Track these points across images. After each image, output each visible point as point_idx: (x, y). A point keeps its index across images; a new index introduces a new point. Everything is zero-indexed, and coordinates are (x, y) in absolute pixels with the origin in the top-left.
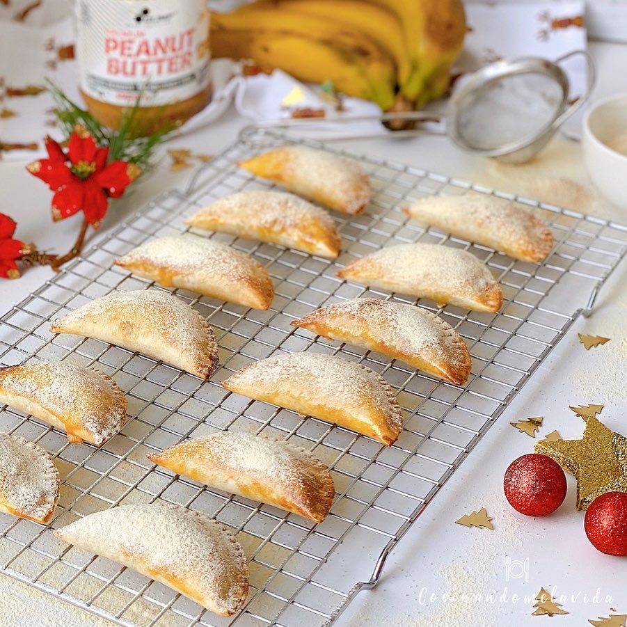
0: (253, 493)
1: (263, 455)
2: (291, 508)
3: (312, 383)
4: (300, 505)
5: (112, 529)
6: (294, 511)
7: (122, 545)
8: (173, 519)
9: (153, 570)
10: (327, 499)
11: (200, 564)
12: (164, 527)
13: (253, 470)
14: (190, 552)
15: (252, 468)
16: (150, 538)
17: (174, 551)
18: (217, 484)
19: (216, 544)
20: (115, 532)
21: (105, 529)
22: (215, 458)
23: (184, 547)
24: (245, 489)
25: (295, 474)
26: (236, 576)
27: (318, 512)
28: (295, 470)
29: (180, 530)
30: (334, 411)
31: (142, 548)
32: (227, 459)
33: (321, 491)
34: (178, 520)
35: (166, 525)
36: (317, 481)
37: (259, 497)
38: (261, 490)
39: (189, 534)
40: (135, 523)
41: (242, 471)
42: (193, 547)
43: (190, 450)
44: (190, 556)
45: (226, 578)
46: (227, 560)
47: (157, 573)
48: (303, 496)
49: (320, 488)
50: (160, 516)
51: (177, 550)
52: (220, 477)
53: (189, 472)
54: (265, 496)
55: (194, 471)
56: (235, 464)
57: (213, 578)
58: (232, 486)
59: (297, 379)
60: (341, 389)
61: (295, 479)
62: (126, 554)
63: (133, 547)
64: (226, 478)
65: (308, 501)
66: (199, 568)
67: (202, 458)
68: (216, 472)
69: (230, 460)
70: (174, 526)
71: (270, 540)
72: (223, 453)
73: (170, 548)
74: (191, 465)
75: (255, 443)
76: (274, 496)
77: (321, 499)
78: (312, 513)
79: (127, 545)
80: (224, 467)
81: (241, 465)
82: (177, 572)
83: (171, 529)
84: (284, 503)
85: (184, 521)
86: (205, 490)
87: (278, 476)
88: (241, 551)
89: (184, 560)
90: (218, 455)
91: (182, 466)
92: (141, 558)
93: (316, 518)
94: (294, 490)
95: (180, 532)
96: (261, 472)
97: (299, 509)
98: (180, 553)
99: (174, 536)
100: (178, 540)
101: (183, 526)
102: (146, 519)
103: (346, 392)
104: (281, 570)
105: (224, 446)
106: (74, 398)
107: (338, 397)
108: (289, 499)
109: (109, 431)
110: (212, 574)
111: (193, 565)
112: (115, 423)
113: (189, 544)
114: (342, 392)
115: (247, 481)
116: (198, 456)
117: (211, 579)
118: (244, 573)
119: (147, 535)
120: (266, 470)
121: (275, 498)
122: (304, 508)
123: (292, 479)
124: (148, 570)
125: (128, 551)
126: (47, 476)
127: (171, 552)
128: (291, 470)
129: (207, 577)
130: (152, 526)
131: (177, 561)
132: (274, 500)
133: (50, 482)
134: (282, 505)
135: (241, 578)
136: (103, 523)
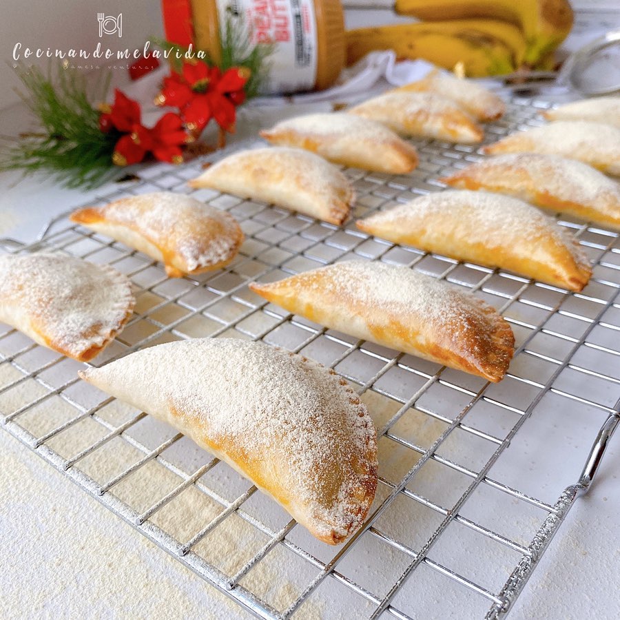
0: (390, 336)
1: (406, 283)
2: (447, 358)
3: (470, 215)
4: (465, 355)
5: (161, 369)
6: (452, 363)
7: (169, 396)
8: (258, 359)
9: (213, 442)
10: (504, 348)
11: (290, 436)
12: (239, 369)
13: (391, 303)
14: (275, 414)
15: (389, 300)
16: (213, 386)
17: (248, 409)
18: (340, 325)
19: (324, 402)
20: (162, 375)
21: (149, 369)
22: (338, 288)
23: (265, 403)
24: (378, 330)
25: (455, 309)
26: (353, 463)
27: (493, 365)
28: (454, 304)
29: (265, 375)
30: (498, 250)
31: (198, 402)
32: (355, 289)
33: (493, 337)
34: (264, 360)
35: (244, 367)
36: (486, 323)
37: (397, 343)
38: (402, 332)
39: (279, 383)
40: (196, 361)
41: (375, 305)
42: (281, 404)
43: (306, 279)
44: (273, 421)
45: (335, 466)
46: (340, 432)
47: (219, 447)
48: (468, 340)
49: (492, 333)
50: (237, 353)
51: (254, 407)
52: (343, 313)
53: (303, 308)
54: (407, 340)
55: (309, 307)
56: (365, 295)
57: (310, 464)
58: (360, 326)
59: (450, 212)
60: (509, 220)
61: (454, 315)
62: (175, 412)
63: (185, 399)
64: (352, 314)
65: (476, 348)
66: (286, 444)
67: (321, 289)
68: (338, 307)
69: (359, 290)
70: (256, 368)
71: (413, 406)
72: (350, 282)
73: (243, 405)
74: (306, 298)
75: (394, 271)
76: (421, 340)
77: (496, 348)
78: (484, 366)
79: (177, 395)
80: (349, 301)
81: (374, 297)
82: (250, 446)
83: (250, 373)
84: (436, 351)
85: (274, 363)
86: (324, 334)
87: (428, 310)
88: (367, 418)
89: (262, 426)
90: (342, 284)
91: (294, 300)
92: (196, 420)
93: (491, 374)
94: (453, 331)
95: (264, 379)
96: (402, 305)
97: (462, 361)
98: (258, 414)
99: (252, 385)
100: (258, 391)
101: (271, 370)
102: (214, 356)
103: (515, 224)
104: (433, 455)
105: (352, 274)
106: (174, 221)
107: (506, 229)
108: (446, 346)
109: (208, 258)
110: (309, 455)
111: (277, 436)
112: (220, 251)
113: (276, 398)
114: (511, 224)
115: (382, 320)
116: (315, 286)
117: (306, 466)
118: (370, 456)
119: (209, 382)
120: (411, 302)
121: (424, 343)
122: (471, 360)
123: (450, 315)
124: (206, 440)
125: (177, 406)
126: (116, 305)
127: (244, 411)
128: (448, 304)
129: (299, 460)
130: (221, 367)
131: (251, 428)
132: (420, 347)
133: (115, 313)
134: (434, 354)
135: (363, 465)
136: (149, 360)
